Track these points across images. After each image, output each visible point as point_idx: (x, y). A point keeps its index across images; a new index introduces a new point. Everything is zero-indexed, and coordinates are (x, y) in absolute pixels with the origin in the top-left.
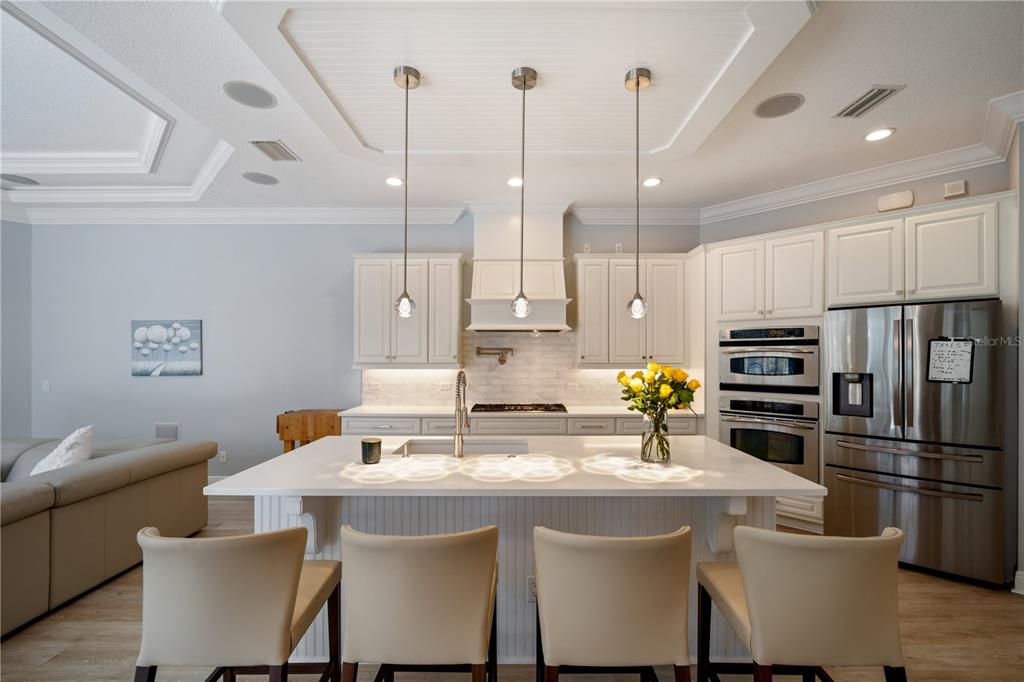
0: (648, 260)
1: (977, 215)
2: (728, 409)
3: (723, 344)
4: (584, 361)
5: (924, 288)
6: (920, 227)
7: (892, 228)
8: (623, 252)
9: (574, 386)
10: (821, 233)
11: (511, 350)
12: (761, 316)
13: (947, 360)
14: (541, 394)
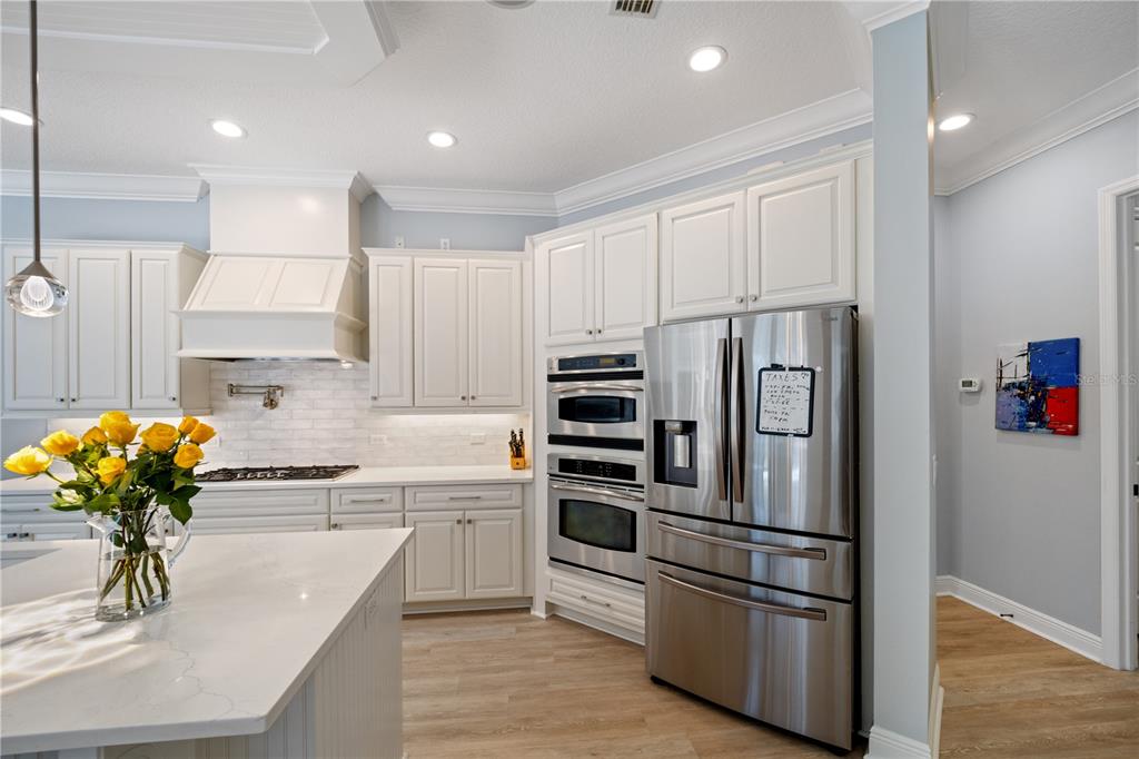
0: (471, 261)
1: (830, 180)
2: (557, 471)
3: (552, 378)
4: (376, 403)
5: (769, 292)
6: (765, 201)
7: (733, 204)
8: (451, 248)
9: (381, 440)
10: (654, 215)
11: (279, 388)
12: (590, 338)
13: (782, 400)
14: (332, 451)
